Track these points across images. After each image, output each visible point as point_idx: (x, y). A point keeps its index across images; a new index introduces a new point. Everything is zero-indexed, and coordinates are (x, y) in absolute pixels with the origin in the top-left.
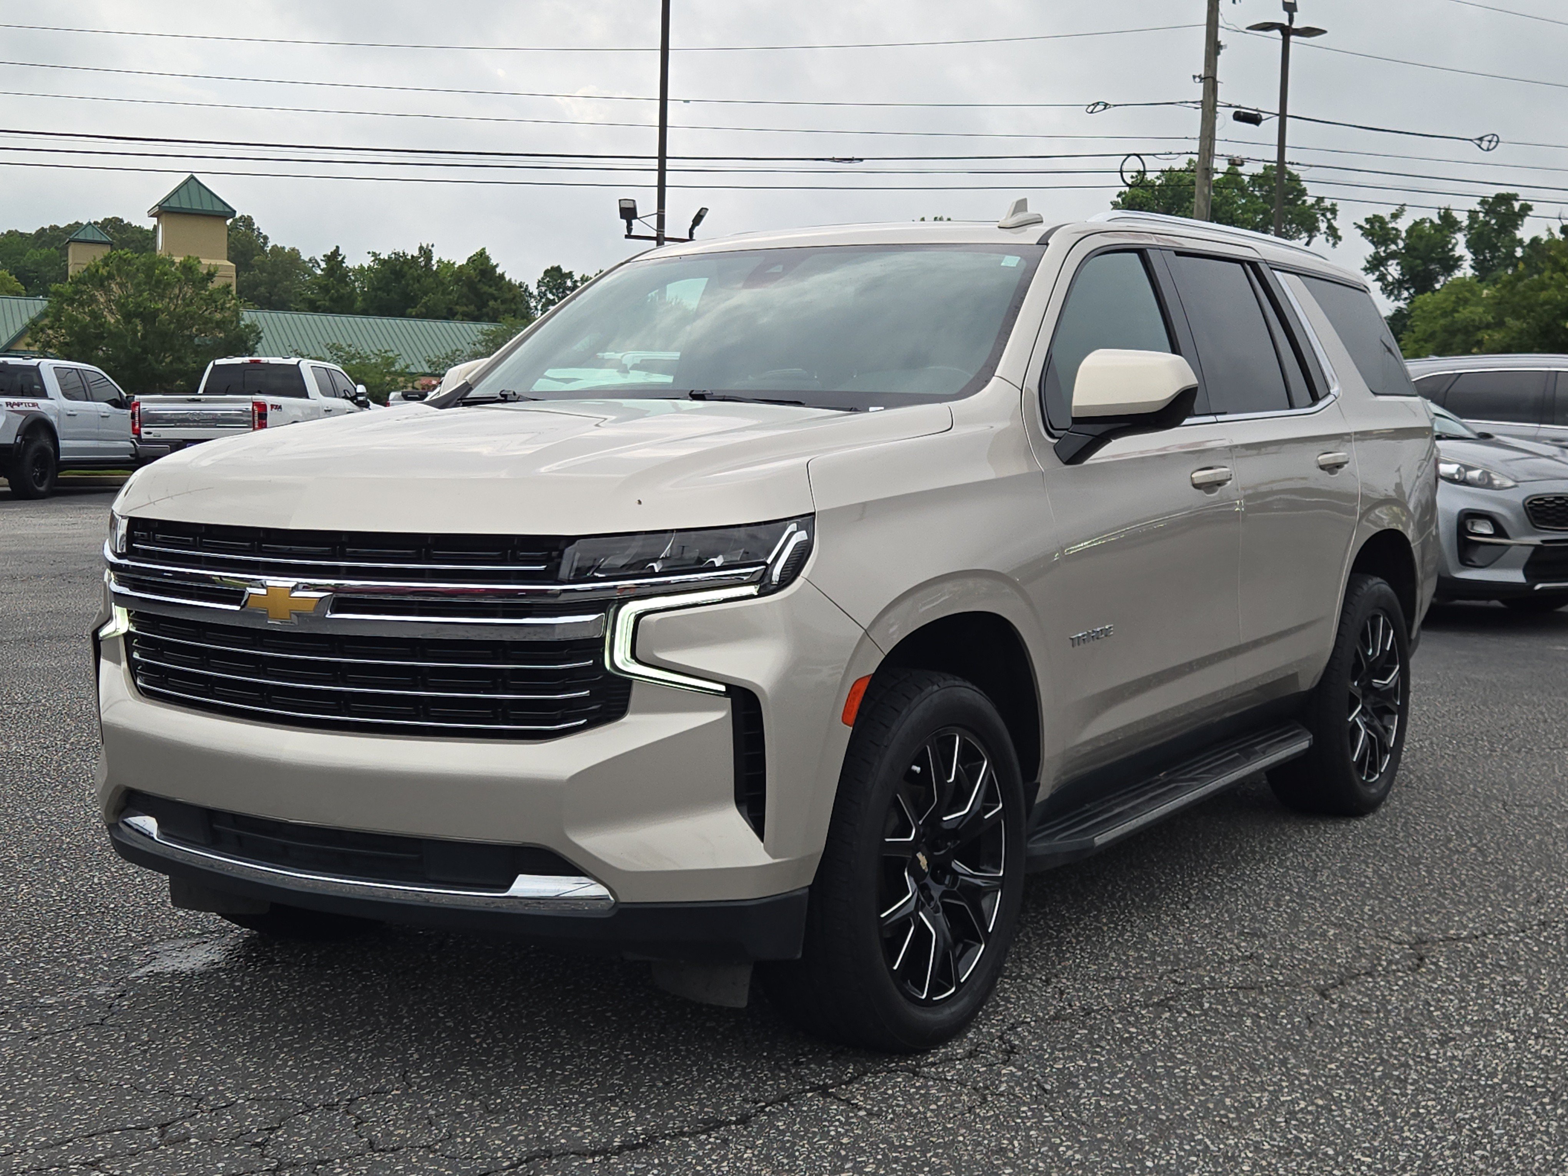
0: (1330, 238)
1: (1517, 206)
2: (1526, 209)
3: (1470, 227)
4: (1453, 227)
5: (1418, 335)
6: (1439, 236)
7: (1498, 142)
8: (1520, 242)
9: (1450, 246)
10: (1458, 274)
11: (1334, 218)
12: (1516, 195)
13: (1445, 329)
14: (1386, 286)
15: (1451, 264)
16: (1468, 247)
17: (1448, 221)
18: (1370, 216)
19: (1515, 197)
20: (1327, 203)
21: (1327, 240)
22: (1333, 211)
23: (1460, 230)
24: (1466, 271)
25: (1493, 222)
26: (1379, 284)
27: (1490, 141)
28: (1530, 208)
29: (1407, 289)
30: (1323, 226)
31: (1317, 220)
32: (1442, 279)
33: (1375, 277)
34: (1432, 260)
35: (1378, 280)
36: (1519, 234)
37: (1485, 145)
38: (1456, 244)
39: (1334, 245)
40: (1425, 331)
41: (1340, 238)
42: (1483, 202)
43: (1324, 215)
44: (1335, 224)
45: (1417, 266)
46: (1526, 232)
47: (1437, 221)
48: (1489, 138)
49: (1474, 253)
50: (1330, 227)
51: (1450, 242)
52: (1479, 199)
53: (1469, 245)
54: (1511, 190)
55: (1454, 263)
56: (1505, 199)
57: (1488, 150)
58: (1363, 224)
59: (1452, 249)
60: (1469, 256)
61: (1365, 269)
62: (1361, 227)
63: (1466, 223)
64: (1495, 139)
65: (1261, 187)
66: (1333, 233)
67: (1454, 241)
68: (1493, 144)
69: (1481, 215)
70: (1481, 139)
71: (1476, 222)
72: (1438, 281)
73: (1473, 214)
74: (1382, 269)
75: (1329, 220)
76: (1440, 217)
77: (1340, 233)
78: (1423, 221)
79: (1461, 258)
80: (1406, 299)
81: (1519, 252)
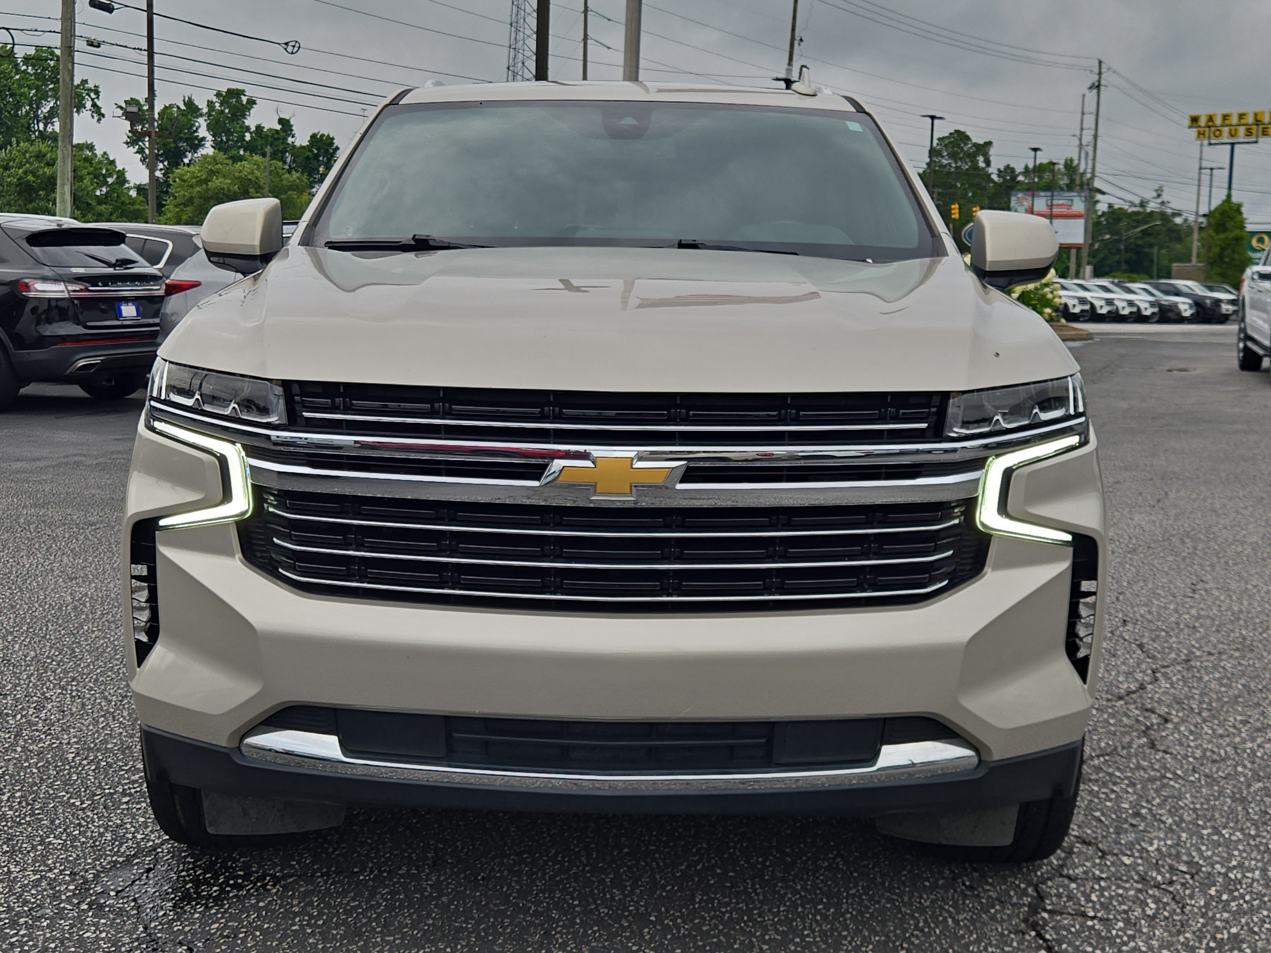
0: (95, 115)
1: (244, 99)
2: (252, 102)
3: (209, 114)
4: (196, 112)
5: (179, 200)
6: (184, 119)
7: (299, 48)
8: (248, 129)
9: (195, 128)
10: (202, 152)
11: (98, 98)
12: (244, 91)
13: (201, 196)
14: (145, 159)
15: (196, 144)
16: (208, 130)
17: (191, 107)
18: (128, 99)
19: (242, 92)
20: (91, 85)
21: (93, 117)
22: (97, 93)
23: (201, 115)
24: (208, 150)
25: (227, 111)
26: (139, 156)
27: (294, 46)
28: (254, 102)
29: (162, 162)
30: (89, 104)
31: (83, 98)
32: (189, 155)
33: (135, 150)
34: (181, 139)
35: (137, 152)
36: (247, 122)
37: (290, 49)
38: (200, 126)
39: (99, 120)
40: (184, 196)
41: (103, 116)
42: (218, 94)
43: (88, 95)
44: (99, 103)
45: (170, 143)
46: (251, 121)
47: (183, 107)
48: (293, 44)
49: (213, 136)
50: (94, 105)
51: (194, 125)
52: (215, 92)
53: (209, 128)
54: (240, 86)
55: (198, 143)
56: (235, 94)
57: (292, 53)
58: (124, 105)
59: (196, 131)
60: (210, 138)
61: (127, 143)
62: (121, 108)
63: (205, 110)
64: (297, 45)
65: (33, 66)
66: (97, 110)
67: (197, 124)
68: (296, 49)
69: (217, 105)
70: (287, 44)
71: (213, 111)
72: (186, 157)
73: (210, 104)
74: (140, 143)
75: (93, 100)
76: (185, 104)
77: (103, 111)
78: (171, 106)
79: (203, 139)
80: (161, 170)
81: (248, 137)
